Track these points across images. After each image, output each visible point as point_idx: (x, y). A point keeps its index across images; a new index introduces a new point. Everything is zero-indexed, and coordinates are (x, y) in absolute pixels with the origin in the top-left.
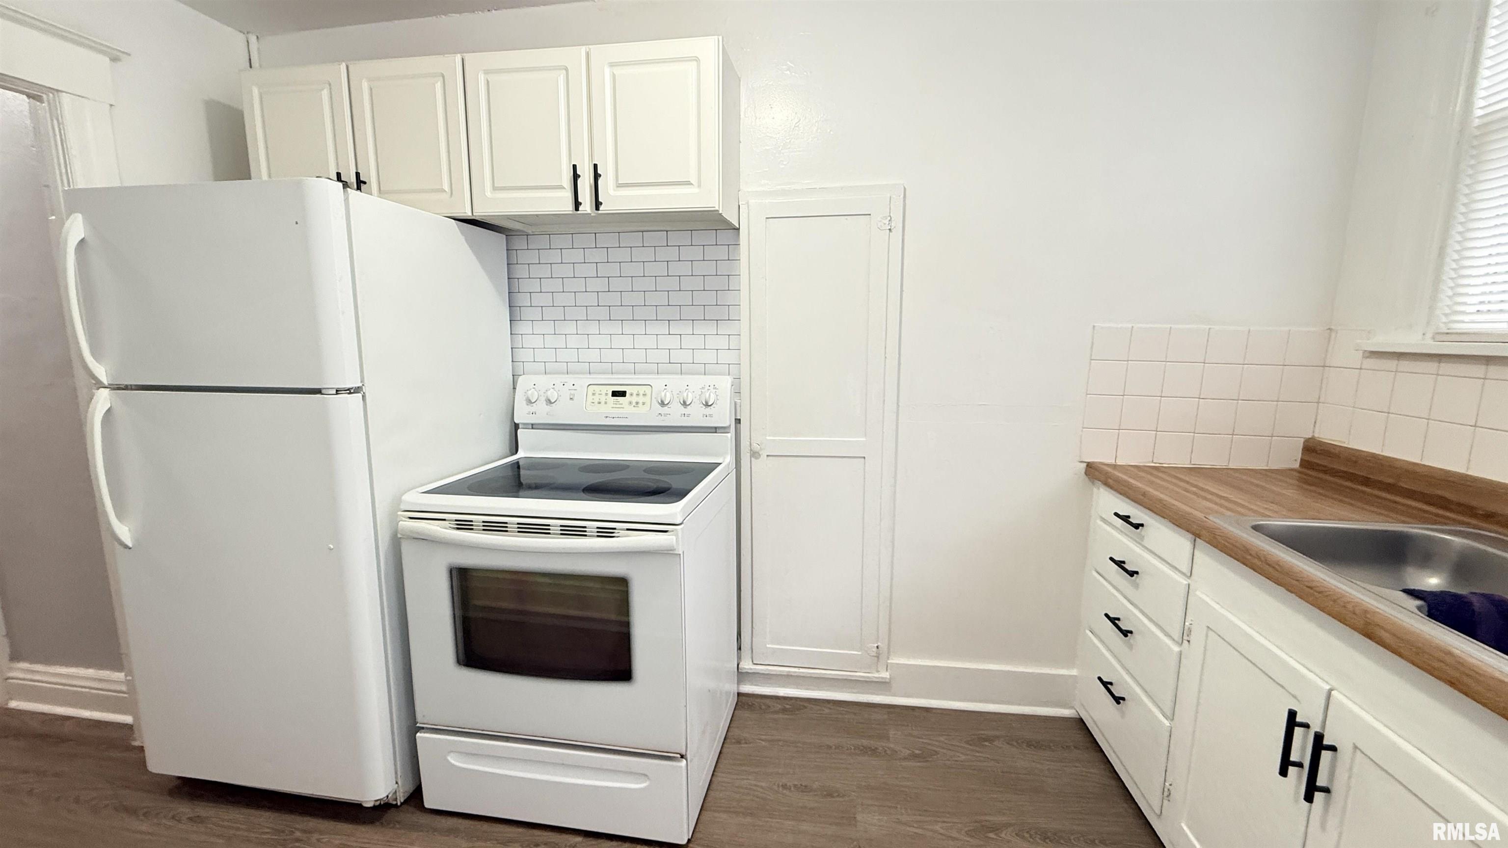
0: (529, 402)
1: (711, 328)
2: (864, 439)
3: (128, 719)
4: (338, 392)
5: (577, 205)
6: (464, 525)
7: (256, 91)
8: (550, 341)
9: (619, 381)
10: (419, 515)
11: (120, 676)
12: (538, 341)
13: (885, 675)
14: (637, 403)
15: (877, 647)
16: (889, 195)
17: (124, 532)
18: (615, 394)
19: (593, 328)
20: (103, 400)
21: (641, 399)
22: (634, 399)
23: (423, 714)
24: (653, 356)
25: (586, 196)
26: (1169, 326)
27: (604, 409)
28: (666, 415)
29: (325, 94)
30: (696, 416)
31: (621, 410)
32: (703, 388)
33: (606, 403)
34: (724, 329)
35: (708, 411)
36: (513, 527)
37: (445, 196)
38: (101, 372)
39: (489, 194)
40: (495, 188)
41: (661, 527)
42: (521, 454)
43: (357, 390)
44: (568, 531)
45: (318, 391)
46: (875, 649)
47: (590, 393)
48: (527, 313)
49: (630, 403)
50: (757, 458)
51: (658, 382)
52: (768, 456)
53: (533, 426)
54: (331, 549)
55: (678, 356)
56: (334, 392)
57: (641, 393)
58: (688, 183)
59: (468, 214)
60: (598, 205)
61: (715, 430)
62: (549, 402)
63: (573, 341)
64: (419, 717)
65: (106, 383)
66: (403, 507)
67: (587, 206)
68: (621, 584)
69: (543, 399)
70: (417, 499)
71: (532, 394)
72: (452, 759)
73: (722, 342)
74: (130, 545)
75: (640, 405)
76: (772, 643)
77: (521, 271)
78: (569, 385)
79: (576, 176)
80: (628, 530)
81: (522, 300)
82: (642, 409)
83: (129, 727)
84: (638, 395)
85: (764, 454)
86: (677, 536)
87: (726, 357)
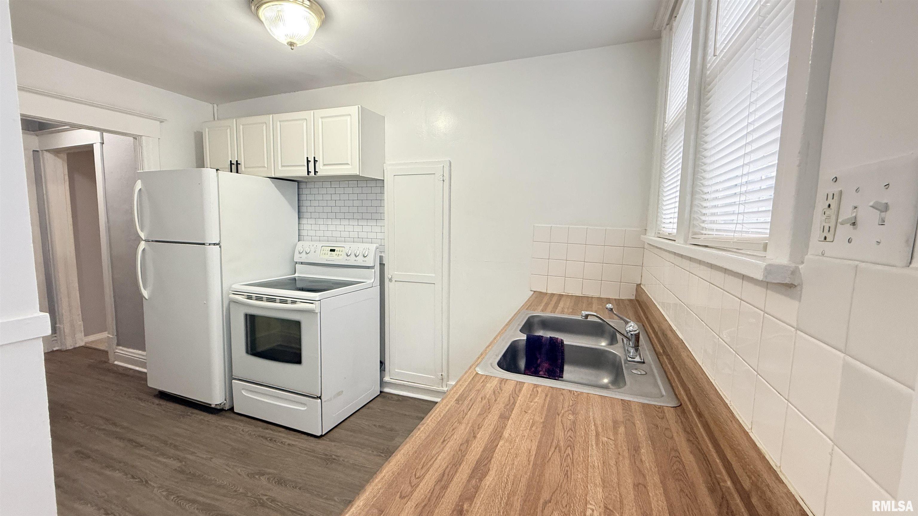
0: (300, 253)
1: (373, 223)
2: (434, 275)
3: (145, 370)
4: (210, 244)
5: (309, 172)
6: (250, 298)
7: (207, 130)
8: (314, 227)
9: (333, 245)
10: (236, 293)
11: (144, 353)
12: (309, 227)
13: (445, 389)
14: (339, 255)
15: (442, 375)
16: (442, 165)
17: (145, 293)
18: (331, 250)
19: (329, 222)
20: (142, 245)
21: (340, 253)
22: (338, 253)
23: (235, 373)
24: (352, 235)
25: (312, 169)
26: (568, 226)
27: (326, 257)
28: (348, 260)
29: (228, 130)
30: (360, 261)
31: (333, 258)
32: (364, 249)
33: (327, 254)
34: (380, 223)
35: (365, 259)
36: (265, 299)
37: (266, 169)
38: (142, 235)
39: (280, 168)
40: (282, 166)
41: (311, 301)
42: (296, 275)
43: (218, 244)
44: (269, 300)
45: (204, 244)
46: (440, 376)
47: (322, 250)
48: (306, 215)
49: (336, 254)
50: (391, 282)
51: (347, 246)
52: (395, 281)
53: (302, 263)
54: (205, 303)
55: (361, 235)
56: (208, 244)
57: (341, 250)
58: (348, 164)
59: (273, 176)
60: (315, 172)
61: (368, 267)
62: (307, 253)
63: (322, 227)
64: (233, 374)
65: (144, 239)
66: (232, 289)
67: (312, 174)
68: (298, 324)
69: (304, 252)
70: (237, 287)
71: (301, 249)
72: (244, 392)
73: (378, 229)
74: (147, 298)
75: (340, 255)
76: (398, 369)
77: (303, 197)
78: (315, 246)
79: (308, 161)
80: (301, 302)
81: (303, 209)
82: (340, 257)
83: (146, 373)
84: (339, 251)
85: (394, 280)
86: (316, 305)
87: (380, 236)
